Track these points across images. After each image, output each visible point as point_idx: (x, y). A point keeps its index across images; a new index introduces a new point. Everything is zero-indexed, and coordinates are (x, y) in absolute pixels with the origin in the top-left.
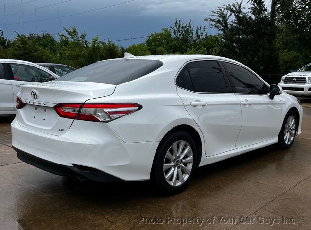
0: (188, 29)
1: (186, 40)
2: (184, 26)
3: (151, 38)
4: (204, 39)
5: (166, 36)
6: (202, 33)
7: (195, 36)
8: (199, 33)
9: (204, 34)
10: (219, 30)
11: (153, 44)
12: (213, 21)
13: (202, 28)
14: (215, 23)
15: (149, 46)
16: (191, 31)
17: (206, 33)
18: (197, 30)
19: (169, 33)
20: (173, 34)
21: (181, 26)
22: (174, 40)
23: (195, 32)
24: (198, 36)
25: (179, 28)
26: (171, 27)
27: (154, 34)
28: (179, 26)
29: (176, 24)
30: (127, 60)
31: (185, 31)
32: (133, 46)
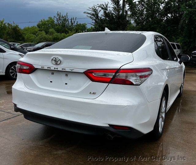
0: (65, 19)
1: (65, 25)
2: (63, 16)
3: (41, 23)
4: (76, 26)
5: (51, 22)
6: (74, 22)
7: (70, 23)
8: (73, 22)
9: (76, 22)
10: (93, 20)
11: (43, 27)
12: (89, 14)
13: (75, 18)
14: (90, 15)
15: (40, 28)
16: (67, 20)
17: (77, 22)
18: (71, 20)
19: (54, 20)
20: (56, 22)
21: (61, 16)
22: (56, 25)
23: (70, 21)
24: (72, 24)
25: (60, 17)
26: (54, 16)
27: (43, 20)
28: (60, 16)
29: (58, 15)
30: (106, 34)
31: (64, 19)
32: (28, 28)
